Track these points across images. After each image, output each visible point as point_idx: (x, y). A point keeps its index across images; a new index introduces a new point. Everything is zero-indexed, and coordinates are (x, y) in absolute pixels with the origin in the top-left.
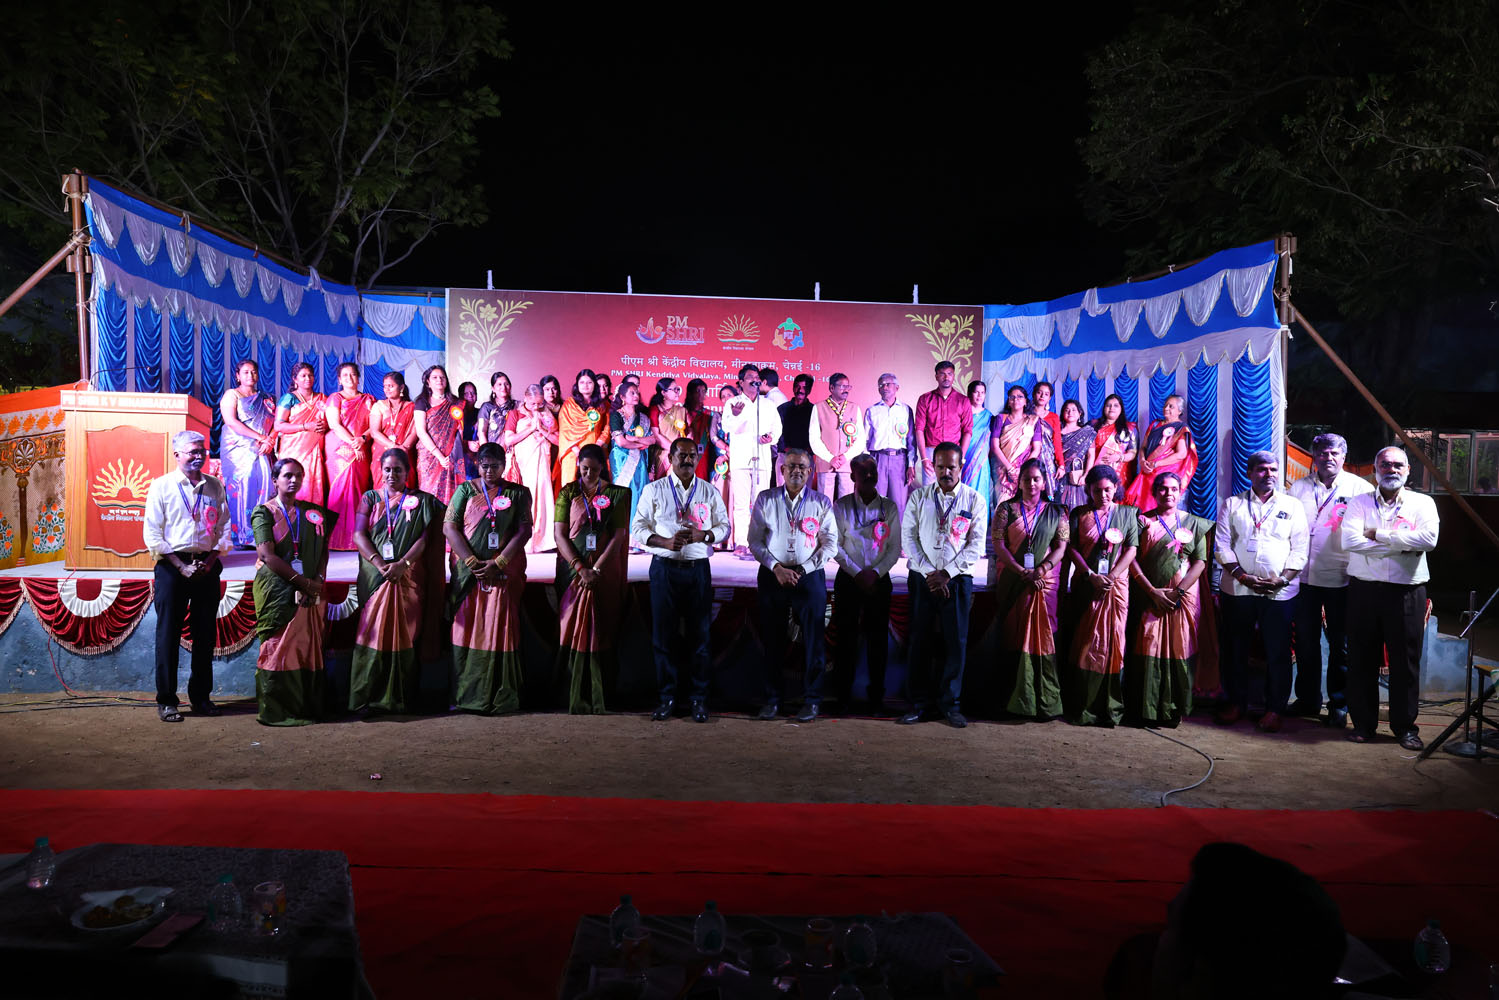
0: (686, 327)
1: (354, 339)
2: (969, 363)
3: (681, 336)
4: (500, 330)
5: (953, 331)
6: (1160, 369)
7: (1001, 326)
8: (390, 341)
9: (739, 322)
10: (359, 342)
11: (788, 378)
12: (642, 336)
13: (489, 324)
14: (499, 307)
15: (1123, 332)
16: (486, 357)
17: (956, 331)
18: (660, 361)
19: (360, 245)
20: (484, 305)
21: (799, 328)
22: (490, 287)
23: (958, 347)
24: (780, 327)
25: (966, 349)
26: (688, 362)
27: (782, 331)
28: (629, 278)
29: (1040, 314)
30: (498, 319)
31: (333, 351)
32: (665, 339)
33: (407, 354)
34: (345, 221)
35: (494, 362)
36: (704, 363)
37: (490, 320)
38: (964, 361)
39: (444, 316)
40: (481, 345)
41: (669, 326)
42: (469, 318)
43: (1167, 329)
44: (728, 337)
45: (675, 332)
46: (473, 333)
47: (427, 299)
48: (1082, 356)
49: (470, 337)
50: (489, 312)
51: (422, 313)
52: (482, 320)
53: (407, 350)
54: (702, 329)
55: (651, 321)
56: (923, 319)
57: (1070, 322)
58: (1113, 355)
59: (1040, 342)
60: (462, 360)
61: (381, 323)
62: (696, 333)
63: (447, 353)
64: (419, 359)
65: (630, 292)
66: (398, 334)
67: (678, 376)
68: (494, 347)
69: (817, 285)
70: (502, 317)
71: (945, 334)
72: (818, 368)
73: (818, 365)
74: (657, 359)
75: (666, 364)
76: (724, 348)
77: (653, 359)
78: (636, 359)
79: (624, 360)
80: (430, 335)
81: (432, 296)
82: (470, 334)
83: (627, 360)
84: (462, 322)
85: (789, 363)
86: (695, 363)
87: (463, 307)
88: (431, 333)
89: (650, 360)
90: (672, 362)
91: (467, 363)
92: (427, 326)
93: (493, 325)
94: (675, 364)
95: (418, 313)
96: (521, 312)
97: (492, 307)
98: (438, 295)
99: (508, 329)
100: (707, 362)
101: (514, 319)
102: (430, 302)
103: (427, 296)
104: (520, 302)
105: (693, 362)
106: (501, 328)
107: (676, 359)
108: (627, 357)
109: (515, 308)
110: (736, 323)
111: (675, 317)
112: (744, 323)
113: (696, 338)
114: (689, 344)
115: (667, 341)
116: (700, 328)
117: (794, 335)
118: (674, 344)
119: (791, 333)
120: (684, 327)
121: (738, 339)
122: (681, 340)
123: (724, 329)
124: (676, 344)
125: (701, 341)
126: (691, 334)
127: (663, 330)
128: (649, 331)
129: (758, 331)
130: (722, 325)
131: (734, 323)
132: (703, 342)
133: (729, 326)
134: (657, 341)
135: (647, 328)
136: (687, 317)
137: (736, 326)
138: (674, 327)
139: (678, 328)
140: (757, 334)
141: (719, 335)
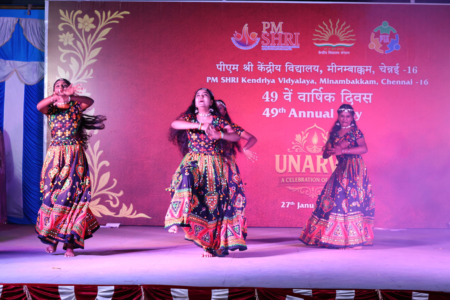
0: (281, 32)
3: (277, 42)
4: (98, 40)
9: (334, 27)
11: (385, 81)
12: (238, 42)
13: (87, 34)
14: (96, 17)
16: (83, 67)
18: (255, 67)
20: (82, 16)
21: (395, 31)
24: (376, 30)
26: (283, 68)
27: (377, 35)
30: (95, 30)
32: (260, 45)
33: (8, 65)
35: (92, 71)
36: (299, 68)
37: (88, 30)
39: (43, 27)
40: (79, 55)
41: (264, 32)
42: (67, 29)
44: (323, 42)
45: (270, 37)
46: (71, 43)
49: (69, 47)
50: (87, 23)
51: (23, 24)
52: (80, 31)
53: (8, 61)
54: (297, 34)
55: (246, 27)
62: (291, 39)
63: (46, 64)
64: (18, 69)
67: (273, 81)
68: (91, 57)
70: (100, 27)
72: (415, 71)
73: (415, 68)
74: (252, 65)
75: (261, 70)
76: (320, 52)
77: (249, 66)
78: (230, 65)
79: (219, 67)
80: (30, 46)
81: (32, 9)
82: (68, 45)
83: (222, 66)
84: (61, 33)
85: (385, 67)
86: (291, 69)
87: (61, 18)
88: (31, 44)
89: (245, 66)
90: (267, 68)
91: (66, 72)
92: (27, 38)
93: (90, 35)
94: (270, 70)
95: (18, 25)
96: (117, 22)
97: (90, 18)
98: (37, 7)
99: (105, 39)
100: (302, 67)
101: (111, 28)
102: (30, 14)
103: (27, 9)
104: (117, 12)
105: (288, 67)
106: (99, 37)
107: (271, 64)
108: (222, 64)
109: (112, 17)
110: (331, 27)
111: (270, 23)
112: (339, 27)
113: (292, 44)
114: (284, 49)
115: (262, 46)
116: (295, 34)
117: (391, 39)
118: (270, 49)
119: (388, 37)
120: (279, 32)
121: (334, 43)
122: (276, 45)
123: (319, 34)
124: (272, 49)
125: (297, 46)
126: (286, 39)
127: (258, 36)
128: (244, 37)
129: (354, 35)
130: (317, 29)
131: (329, 28)
132: (298, 47)
133: (324, 31)
134: (253, 47)
135: (242, 35)
136: (282, 23)
137: (331, 30)
138: (270, 33)
139: (273, 34)
140: (353, 39)
141: (313, 39)
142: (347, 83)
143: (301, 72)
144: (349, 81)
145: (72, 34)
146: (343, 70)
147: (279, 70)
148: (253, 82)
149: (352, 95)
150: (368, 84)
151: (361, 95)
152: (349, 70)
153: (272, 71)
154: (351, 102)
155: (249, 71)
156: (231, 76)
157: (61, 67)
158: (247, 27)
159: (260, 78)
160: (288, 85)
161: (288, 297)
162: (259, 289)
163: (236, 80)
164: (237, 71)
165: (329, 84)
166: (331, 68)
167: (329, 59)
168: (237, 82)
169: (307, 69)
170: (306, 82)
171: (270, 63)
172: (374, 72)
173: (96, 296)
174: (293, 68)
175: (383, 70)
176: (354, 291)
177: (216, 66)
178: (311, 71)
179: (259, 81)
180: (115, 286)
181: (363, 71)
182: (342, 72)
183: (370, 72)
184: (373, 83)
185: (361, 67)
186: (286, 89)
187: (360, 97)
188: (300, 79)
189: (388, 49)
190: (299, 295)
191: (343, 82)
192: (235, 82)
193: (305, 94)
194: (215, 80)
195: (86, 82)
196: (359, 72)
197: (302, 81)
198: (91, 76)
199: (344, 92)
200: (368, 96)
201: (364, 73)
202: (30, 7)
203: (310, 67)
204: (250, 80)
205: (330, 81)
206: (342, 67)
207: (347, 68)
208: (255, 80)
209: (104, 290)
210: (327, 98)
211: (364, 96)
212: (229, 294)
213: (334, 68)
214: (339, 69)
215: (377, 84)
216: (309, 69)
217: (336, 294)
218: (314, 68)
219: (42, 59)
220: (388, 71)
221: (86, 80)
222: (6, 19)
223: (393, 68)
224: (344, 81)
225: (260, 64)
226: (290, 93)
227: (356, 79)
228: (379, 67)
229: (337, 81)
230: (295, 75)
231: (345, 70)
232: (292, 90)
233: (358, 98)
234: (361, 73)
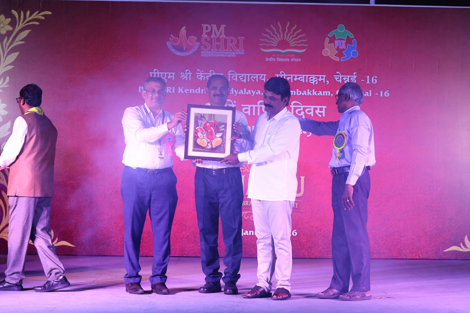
0: (223, 36)
3: (218, 47)
4: (15, 44)
9: (284, 30)
12: (174, 47)
13: (2, 37)
14: (13, 17)
18: (194, 76)
21: (352, 36)
24: (330, 35)
27: (332, 40)
30: (12, 32)
32: (199, 50)
35: (8, 78)
36: (244, 77)
37: (4, 32)
41: (205, 36)
44: (271, 47)
45: (211, 42)
50: (2, 24)
54: (242, 38)
62: (234, 44)
68: (7, 63)
70: (17, 29)
72: (374, 81)
73: (374, 78)
74: (190, 73)
75: (201, 78)
76: (267, 59)
77: (187, 74)
78: (166, 73)
83: (157, 74)
85: (341, 76)
86: (235, 78)
89: (183, 74)
93: (6, 38)
96: (37, 23)
97: (6, 18)
99: (23, 42)
100: (247, 76)
101: (30, 31)
104: (38, 12)
105: (231, 76)
106: (16, 40)
107: (212, 72)
108: (156, 71)
109: (31, 18)
110: (280, 31)
111: (211, 26)
112: (289, 31)
113: (236, 50)
114: (227, 56)
115: (202, 52)
116: (239, 38)
117: (348, 45)
118: (210, 55)
119: (344, 42)
120: (221, 36)
121: (284, 49)
122: (218, 51)
123: (267, 38)
124: (212, 55)
125: (241, 52)
126: (229, 44)
127: (197, 41)
128: (181, 41)
129: (306, 40)
130: (265, 33)
131: (278, 31)
132: (243, 53)
133: (272, 35)
134: (191, 53)
135: (179, 38)
136: (225, 25)
137: (280, 34)
138: (210, 37)
139: (214, 38)
140: (305, 44)
141: (259, 45)
142: (297, 94)
143: (245, 82)
144: (300, 92)
146: (293, 79)
148: (191, 92)
149: (303, 108)
150: (321, 95)
151: (314, 108)
152: (300, 79)
154: (302, 116)
155: (187, 80)
158: (185, 30)
159: (199, 88)
160: (232, 96)
163: (172, 90)
164: (173, 79)
167: (278, 67)
168: (174, 92)
169: (253, 78)
170: (251, 92)
171: (210, 71)
172: (328, 82)
174: (236, 76)
175: (338, 79)
177: (150, 74)
178: (257, 81)
179: (198, 91)
181: (315, 81)
182: (292, 81)
183: (324, 82)
184: (326, 95)
185: (314, 76)
187: (312, 110)
188: (245, 89)
189: (345, 56)
191: (293, 92)
192: (170, 92)
193: (249, 106)
195: (1, 91)
196: (311, 81)
197: (247, 91)
198: (7, 84)
199: (294, 104)
200: (321, 109)
201: (316, 83)
203: (256, 76)
204: (188, 90)
206: (292, 75)
207: (298, 77)
211: (316, 109)
215: (332, 95)
216: (254, 78)
218: (260, 77)
220: (345, 81)
223: (350, 78)
224: (295, 92)
225: (199, 72)
227: (308, 90)
228: (334, 76)
230: (238, 85)
231: (296, 79)
232: (235, 102)
233: (309, 111)
234: (313, 83)
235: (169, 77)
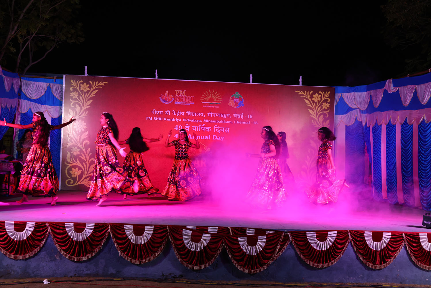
0: (185, 95)
1: (16, 99)
2: (328, 115)
3: (182, 100)
4: (91, 96)
5: (319, 99)
6: (424, 120)
7: (344, 97)
8: (35, 101)
9: (212, 94)
10: (19, 101)
11: (236, 122)
12: (163, 100)
13: (85, 93)
14: (90, 84)
15: (406, 101)
16: (83, 110)
17: (321, 99)
18: (171, 113)
19: (21, 53)
20: (83, 83)
21: (242, 97)
22: (86, 74)
23: (322, 107)
24: (232, 96)
25: (326, 108)
26: (185, 113)
27: (233, 99)
28: (156, 70)
29: (364, 91)
30: (90, 91)
31: (6, 106)
32: (174, 101)
34: (15, 40)
35: (87, 112)
36: (193, 114)
37: (86, 91)
38: (325, 115)
39: (62, 88)
40: (81, 104)
41: (176, 95)
42: (75, 90)
43: (427, 100)
44: (206, 101)
45: (179, 98)
46: (76, 97)
47: (54, 80)
48: (384, 113)
49: (75, 99)
50: (85, 87)
51: (51, 87)
52: (81, 91)
53: (43, 106)
54: (193, 97)
55: (167, 93)
56: (305, 93)
57: (379, 96)
58: (400, 113)
59: (362, 106)
60: (71, 111)
61: (31, 92)
62: (189, 99)
63: (63, 108)
64: (48, 110)
65: (157, 78)
66: (38, 97)
67: (180, 120)
68: (86, 105)
69: (251, 75)
70: (92, 89)
71: (316, 101)
72: (251, 117)
73: (251, 116)
74: (170, 112)
75: (174, 114)
77: (168, 112)
78: (159, 111)
79: (153, 112)
80: (55, 98)
81: (56, 79)
82: (75, 98)
83: (155, 112)
84: (71, 92)
85: (236, 115)
86: (189, 114)
87: (72, 84)
88: (56, 97)
89: (166, 112)
90: (177, 113)
91: (73, 112)
92: (54, 93)
93: (87, 94)
94: (179, 114)
95: (49, 87)
96: (101, 87)
97: (87, 84)
98: (59, 78)
99: (94, 96)
100: (195, 114)
101: (98, 90)
102: (55, 81)
103: (54, 79)
104: (101, 82)
105: (188, 113)
107: (179, 111)
108: (154, 110)
109: (98, 85)
111: (179, 91)
112: (214, 94)
113: (190, 102)
114: (186, 104)
117: (240, 101)
119: (238, 99)
121: (211, 102)
122: (182, 102)
123: (204, 97)
124: (180, 104)
125: (192, 103)
126: (187, 99)
127: (173, 97)
129: (221, 98)
130: (203, 95)
131: (209, 94)
133: (206, 96)
134: (170, 103)
135: (165, 96)
136: (186, 91)
137: (210, 95)
138: (179, 96)
139: (181, 96)
140: (221, 100)
141: (201, 100)
143: (194, 116)
144: (218, 121)
145: (77, 93)
146: (215, 116)
147: (183, 114)
149: (220, 128)
150: (228, 123)
151: (224, 129)
152: (219, 115)
153: (180, 115)
154: (219, 132)
155: (168, 114)
156: (159, 117)
157: (71, 109)
159: (174, 118)
160: (188, 122)
161: (184, 230)
162: (169, 226)
163: (161, 119)
164: (162, 114)
165: (208, 122)
166: (209, 114)
167: (209, 110)
168: (162, 120)
169: (197, 115)
170: (197, 121)
173: (85, 228)
176: (217, 228)
178: (199, 116)
179: (173, 120)
180: (95, 223)
183: (229, 117)
184: (230, 123)
185: (224, 114)
186: (186, 124)
187: (223, 129)
188: (194, 120)
189: (238, 106)
190: (189, 229)
193: (196, 127)
194: (151, 118)
195: (84, 117)
197: (195, 120)
198: (87, 114)
199: (215, 127)
200: (227, 129)
202: (55, 77)
203: (199, 114)
204: (169, 119)
205: (209, 121)
206: (215, 114)
207: (217, 115)
208: (171, 119)
209: (89, 225)
210: (207, 129)
211: (225, 129)
212: (154, 228)
213: (211, 114)
214: (213, 115)
215: (232, 123)
217: (208, 229)
218: (201, 114)
219: (61, 105)
220: (238, 117)
221: (84, 116)
222: (42, 83)
223: (240, 115)
224: (216, 121)
225: (174, 111)
226: (189, 127)
227: (222, 121)
228: (233, 114)
229: (212, 121)
230: (191, 118)
231: (216, 116)
232: (189, 125)
233: (222, 130)
234: (224, 117)
235: (160, 113)
